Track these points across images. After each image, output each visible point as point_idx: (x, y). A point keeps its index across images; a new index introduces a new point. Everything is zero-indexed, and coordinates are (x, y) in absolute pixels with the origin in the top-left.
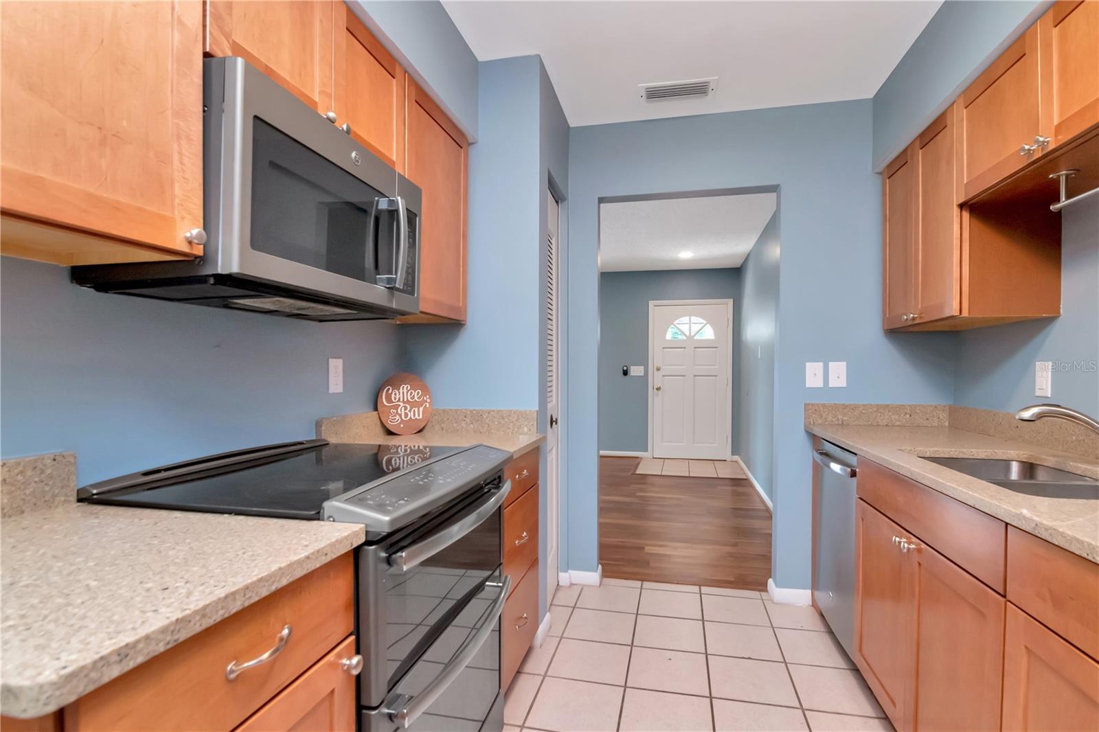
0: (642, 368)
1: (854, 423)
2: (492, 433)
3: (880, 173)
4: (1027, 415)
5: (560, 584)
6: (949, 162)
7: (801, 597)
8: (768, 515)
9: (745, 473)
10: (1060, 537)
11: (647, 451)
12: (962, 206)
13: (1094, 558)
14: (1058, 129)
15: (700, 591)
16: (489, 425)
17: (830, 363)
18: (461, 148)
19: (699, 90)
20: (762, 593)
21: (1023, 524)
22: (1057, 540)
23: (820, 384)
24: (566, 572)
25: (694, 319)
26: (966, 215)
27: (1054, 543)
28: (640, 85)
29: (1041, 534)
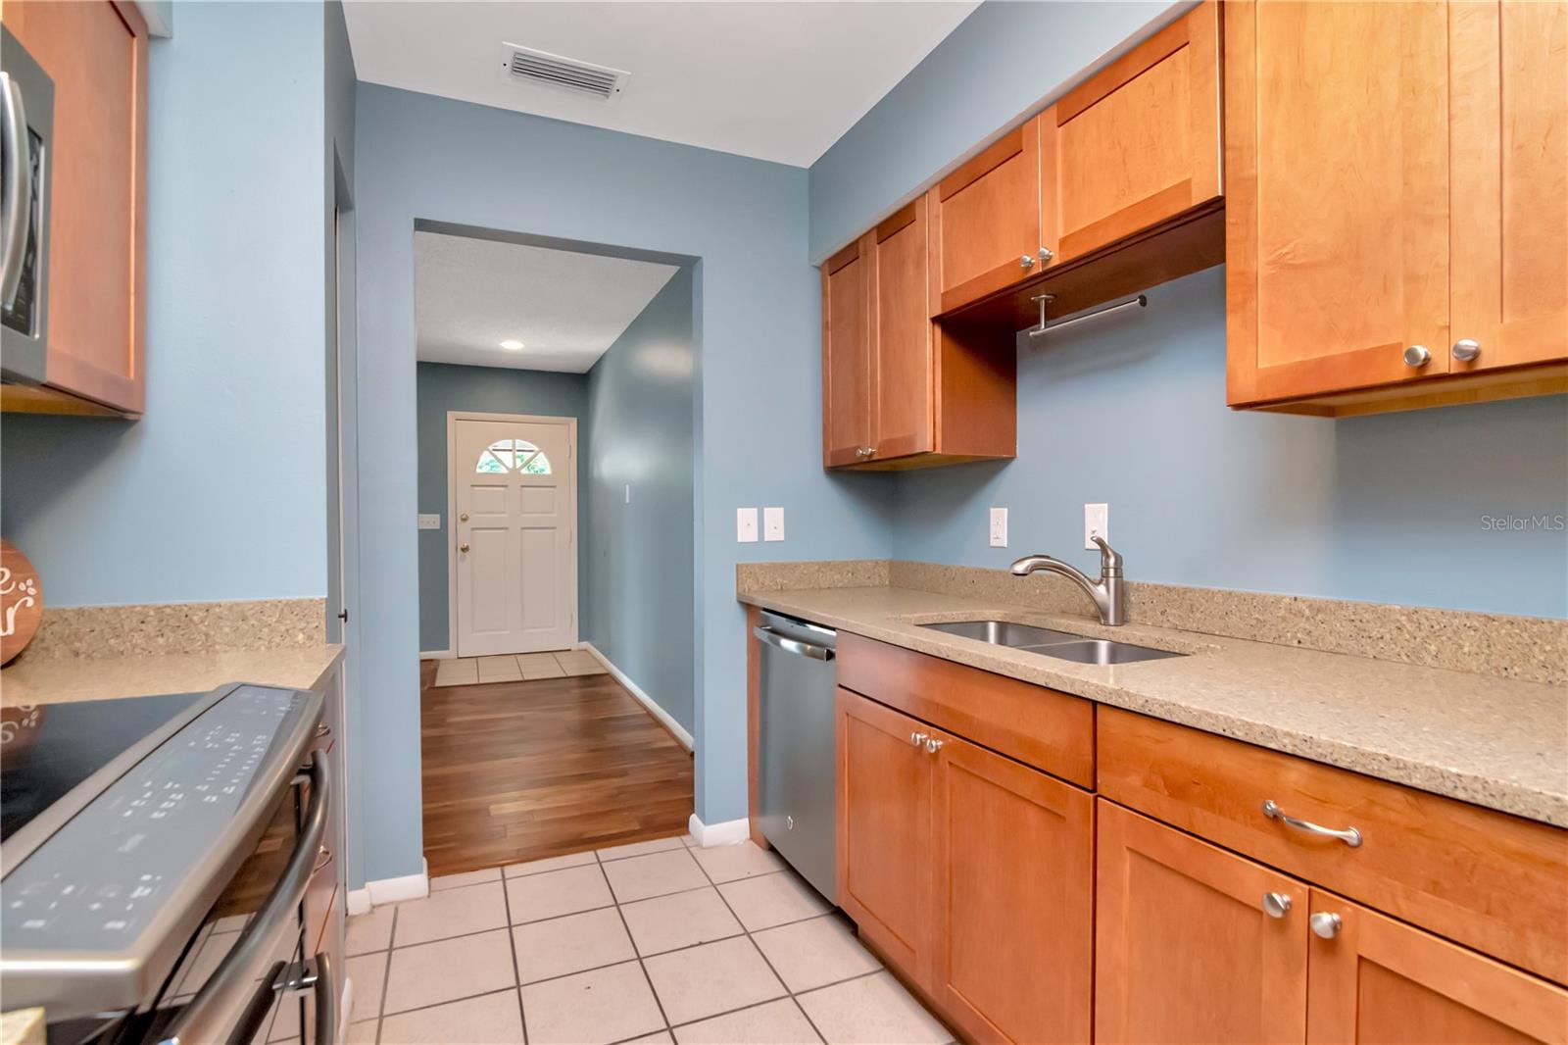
0: (437, 517)
1: (797, 587)
2: (217, 652)
3: (818, 268)
4: (1020, 568)
5: (350, 913)
6: (919, 265)
7: (736, 830)
8: (650, 720)
9: (602, 666)
10: (1183, 713)
11: (447, 648)
12: (935, 320)
13: (1233, 733)
14: (1063, 242)
15: (598, 858)
16: (207, 635)
17: (766, 509)
18: (133, 35)
19: (598, 84)
20: (684, 838)
21: (1124, 701)
22: (1178, 717)
23: (755, 539)
24: (362, 887)
25: (520, 443)
26: (938, 331)
27: (1173, 720)
28: (505, 43)
29: (1155, 712)
